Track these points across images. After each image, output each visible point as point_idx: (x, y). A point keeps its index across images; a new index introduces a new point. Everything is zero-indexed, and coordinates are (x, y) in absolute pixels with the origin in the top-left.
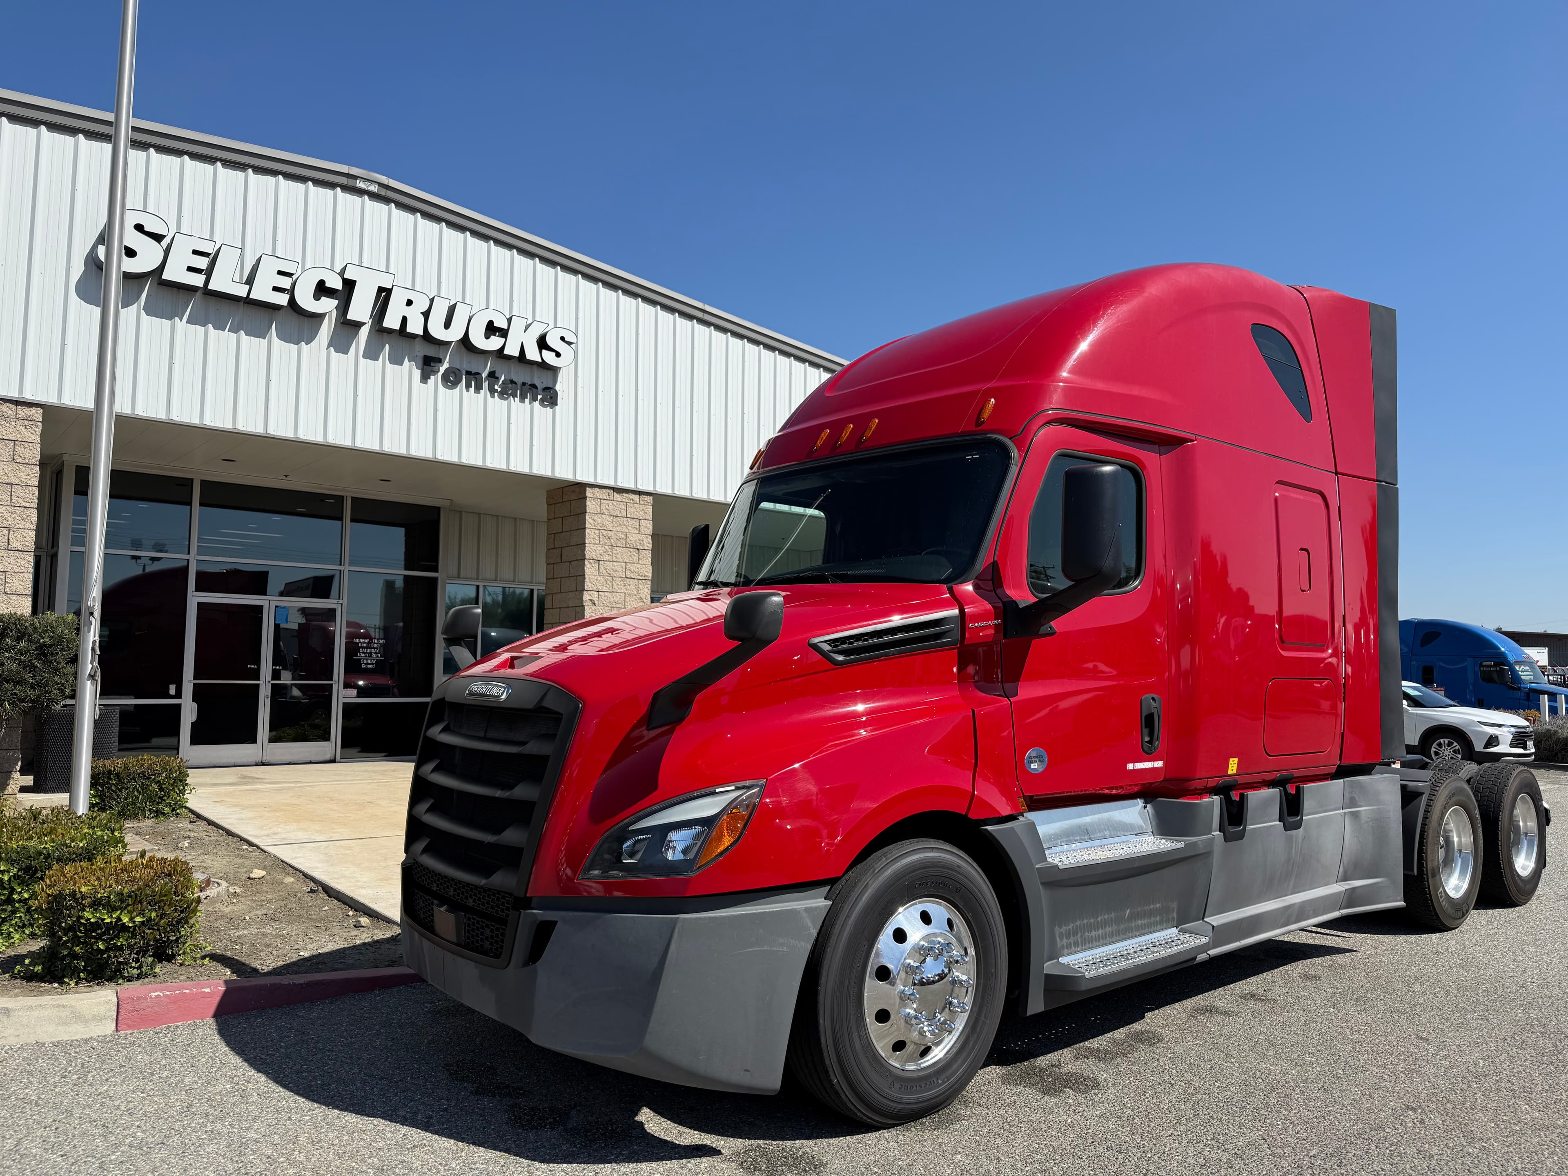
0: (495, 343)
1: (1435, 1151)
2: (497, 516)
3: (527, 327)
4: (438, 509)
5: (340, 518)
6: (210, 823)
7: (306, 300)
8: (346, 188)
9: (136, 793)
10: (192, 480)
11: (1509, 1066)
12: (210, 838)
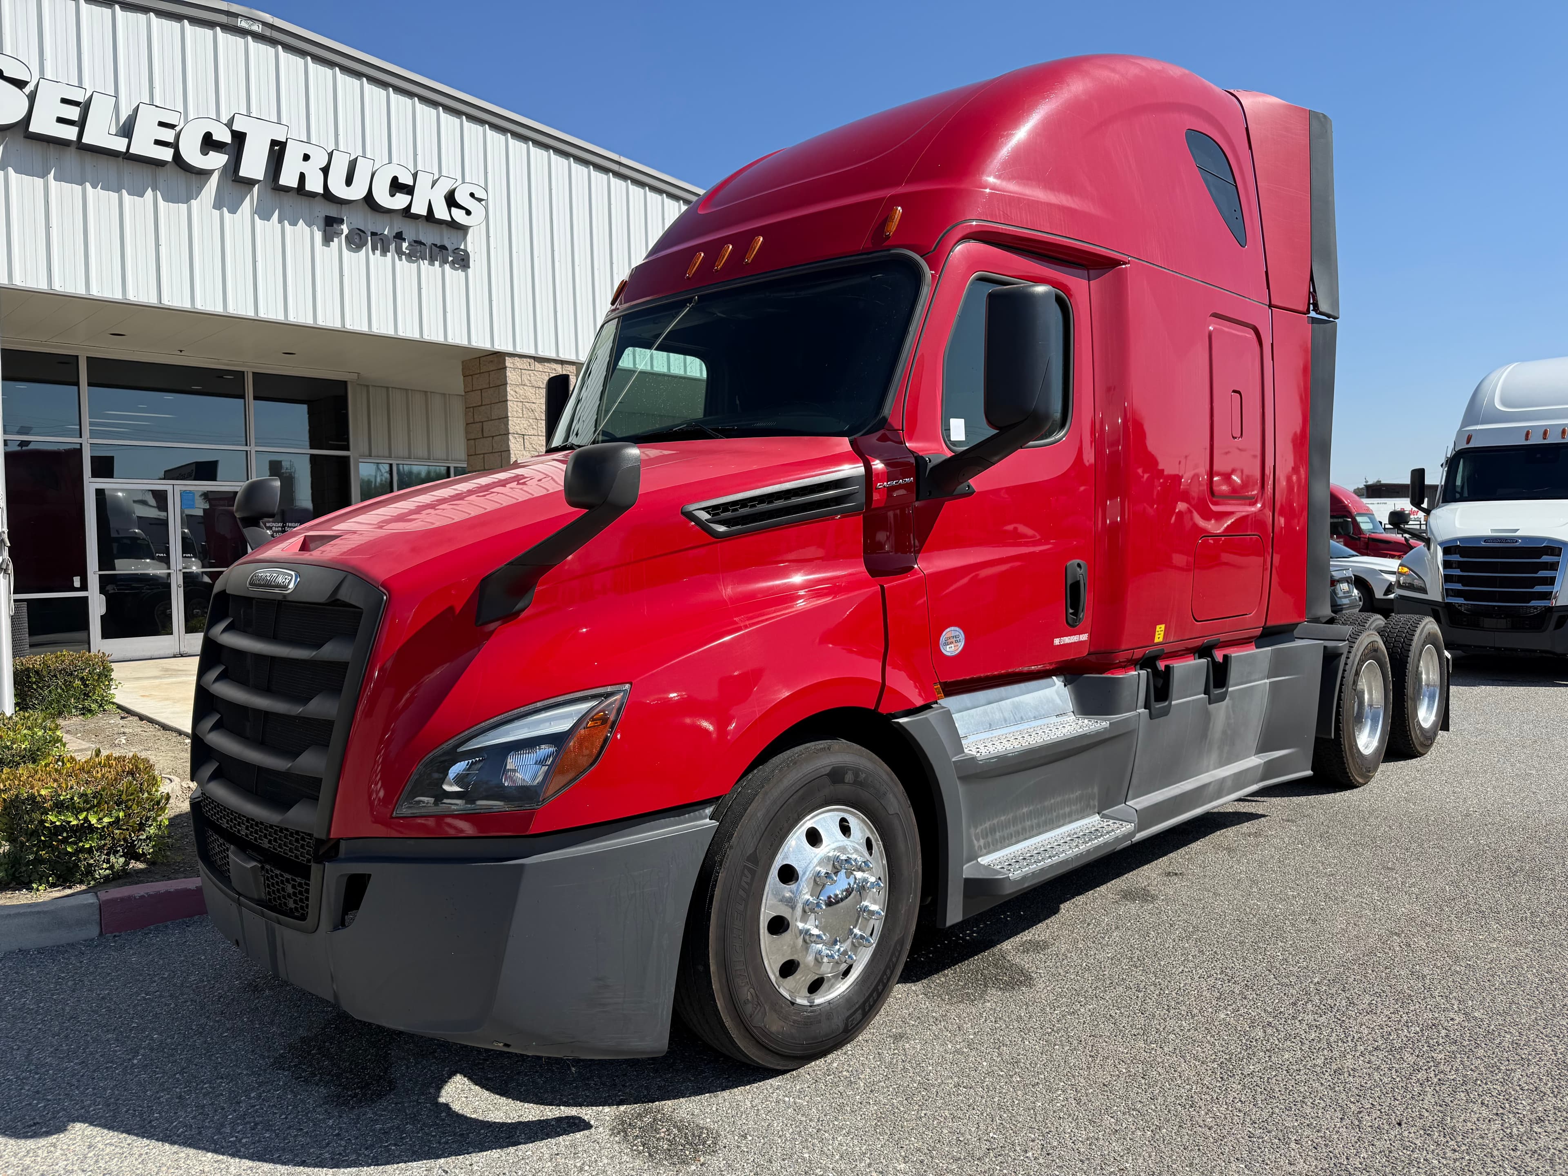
0: (400, 201)
1: (1426, 971)
2: (407, 390)
3: (434, 183)
4: (344, 384)
5: (242, 396)
6: (142, 718)
7: (192, 154)
8: (226, 28)
9: (59, 690)
10: (77, 357)
11: (1472, 889)
12: (146, 734)
